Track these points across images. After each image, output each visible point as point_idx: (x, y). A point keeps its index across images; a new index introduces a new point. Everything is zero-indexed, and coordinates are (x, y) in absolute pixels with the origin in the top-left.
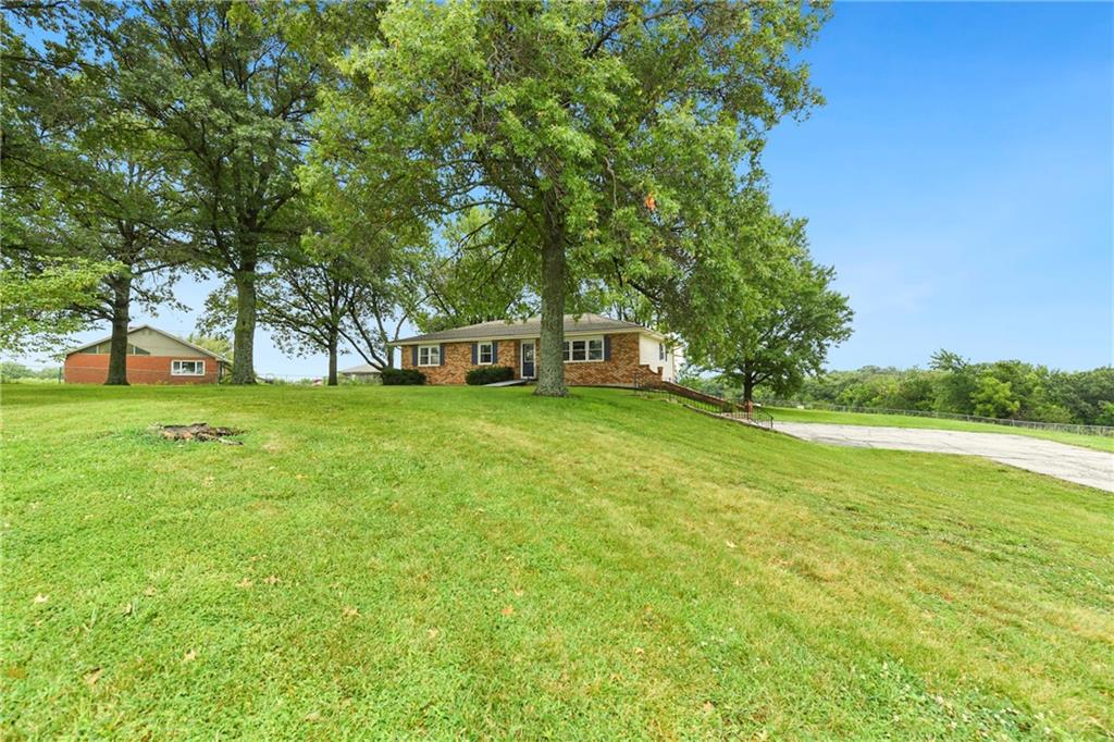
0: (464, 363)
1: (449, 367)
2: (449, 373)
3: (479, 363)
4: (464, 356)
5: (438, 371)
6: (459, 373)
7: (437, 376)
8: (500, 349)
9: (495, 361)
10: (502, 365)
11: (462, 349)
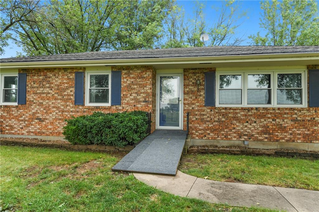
0: (60, 103)
1: (34, 108)
2: (34, 117)
3: (87, 104)
4: (60, 90)
5: (15, 113)
6: (51, 117)
7: (13, 122)
8: (125, 81)
9: (117, 101)
10: (130, 109)
11: (57, 80)
